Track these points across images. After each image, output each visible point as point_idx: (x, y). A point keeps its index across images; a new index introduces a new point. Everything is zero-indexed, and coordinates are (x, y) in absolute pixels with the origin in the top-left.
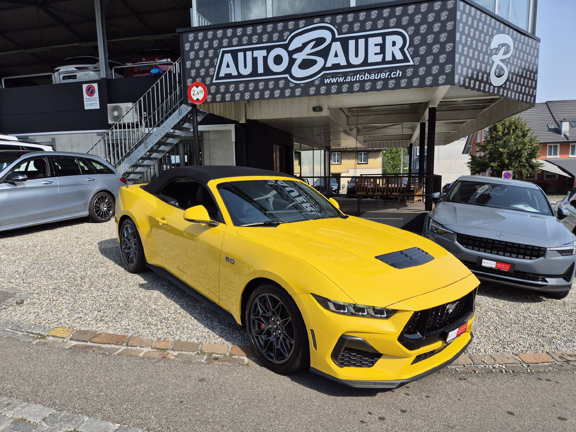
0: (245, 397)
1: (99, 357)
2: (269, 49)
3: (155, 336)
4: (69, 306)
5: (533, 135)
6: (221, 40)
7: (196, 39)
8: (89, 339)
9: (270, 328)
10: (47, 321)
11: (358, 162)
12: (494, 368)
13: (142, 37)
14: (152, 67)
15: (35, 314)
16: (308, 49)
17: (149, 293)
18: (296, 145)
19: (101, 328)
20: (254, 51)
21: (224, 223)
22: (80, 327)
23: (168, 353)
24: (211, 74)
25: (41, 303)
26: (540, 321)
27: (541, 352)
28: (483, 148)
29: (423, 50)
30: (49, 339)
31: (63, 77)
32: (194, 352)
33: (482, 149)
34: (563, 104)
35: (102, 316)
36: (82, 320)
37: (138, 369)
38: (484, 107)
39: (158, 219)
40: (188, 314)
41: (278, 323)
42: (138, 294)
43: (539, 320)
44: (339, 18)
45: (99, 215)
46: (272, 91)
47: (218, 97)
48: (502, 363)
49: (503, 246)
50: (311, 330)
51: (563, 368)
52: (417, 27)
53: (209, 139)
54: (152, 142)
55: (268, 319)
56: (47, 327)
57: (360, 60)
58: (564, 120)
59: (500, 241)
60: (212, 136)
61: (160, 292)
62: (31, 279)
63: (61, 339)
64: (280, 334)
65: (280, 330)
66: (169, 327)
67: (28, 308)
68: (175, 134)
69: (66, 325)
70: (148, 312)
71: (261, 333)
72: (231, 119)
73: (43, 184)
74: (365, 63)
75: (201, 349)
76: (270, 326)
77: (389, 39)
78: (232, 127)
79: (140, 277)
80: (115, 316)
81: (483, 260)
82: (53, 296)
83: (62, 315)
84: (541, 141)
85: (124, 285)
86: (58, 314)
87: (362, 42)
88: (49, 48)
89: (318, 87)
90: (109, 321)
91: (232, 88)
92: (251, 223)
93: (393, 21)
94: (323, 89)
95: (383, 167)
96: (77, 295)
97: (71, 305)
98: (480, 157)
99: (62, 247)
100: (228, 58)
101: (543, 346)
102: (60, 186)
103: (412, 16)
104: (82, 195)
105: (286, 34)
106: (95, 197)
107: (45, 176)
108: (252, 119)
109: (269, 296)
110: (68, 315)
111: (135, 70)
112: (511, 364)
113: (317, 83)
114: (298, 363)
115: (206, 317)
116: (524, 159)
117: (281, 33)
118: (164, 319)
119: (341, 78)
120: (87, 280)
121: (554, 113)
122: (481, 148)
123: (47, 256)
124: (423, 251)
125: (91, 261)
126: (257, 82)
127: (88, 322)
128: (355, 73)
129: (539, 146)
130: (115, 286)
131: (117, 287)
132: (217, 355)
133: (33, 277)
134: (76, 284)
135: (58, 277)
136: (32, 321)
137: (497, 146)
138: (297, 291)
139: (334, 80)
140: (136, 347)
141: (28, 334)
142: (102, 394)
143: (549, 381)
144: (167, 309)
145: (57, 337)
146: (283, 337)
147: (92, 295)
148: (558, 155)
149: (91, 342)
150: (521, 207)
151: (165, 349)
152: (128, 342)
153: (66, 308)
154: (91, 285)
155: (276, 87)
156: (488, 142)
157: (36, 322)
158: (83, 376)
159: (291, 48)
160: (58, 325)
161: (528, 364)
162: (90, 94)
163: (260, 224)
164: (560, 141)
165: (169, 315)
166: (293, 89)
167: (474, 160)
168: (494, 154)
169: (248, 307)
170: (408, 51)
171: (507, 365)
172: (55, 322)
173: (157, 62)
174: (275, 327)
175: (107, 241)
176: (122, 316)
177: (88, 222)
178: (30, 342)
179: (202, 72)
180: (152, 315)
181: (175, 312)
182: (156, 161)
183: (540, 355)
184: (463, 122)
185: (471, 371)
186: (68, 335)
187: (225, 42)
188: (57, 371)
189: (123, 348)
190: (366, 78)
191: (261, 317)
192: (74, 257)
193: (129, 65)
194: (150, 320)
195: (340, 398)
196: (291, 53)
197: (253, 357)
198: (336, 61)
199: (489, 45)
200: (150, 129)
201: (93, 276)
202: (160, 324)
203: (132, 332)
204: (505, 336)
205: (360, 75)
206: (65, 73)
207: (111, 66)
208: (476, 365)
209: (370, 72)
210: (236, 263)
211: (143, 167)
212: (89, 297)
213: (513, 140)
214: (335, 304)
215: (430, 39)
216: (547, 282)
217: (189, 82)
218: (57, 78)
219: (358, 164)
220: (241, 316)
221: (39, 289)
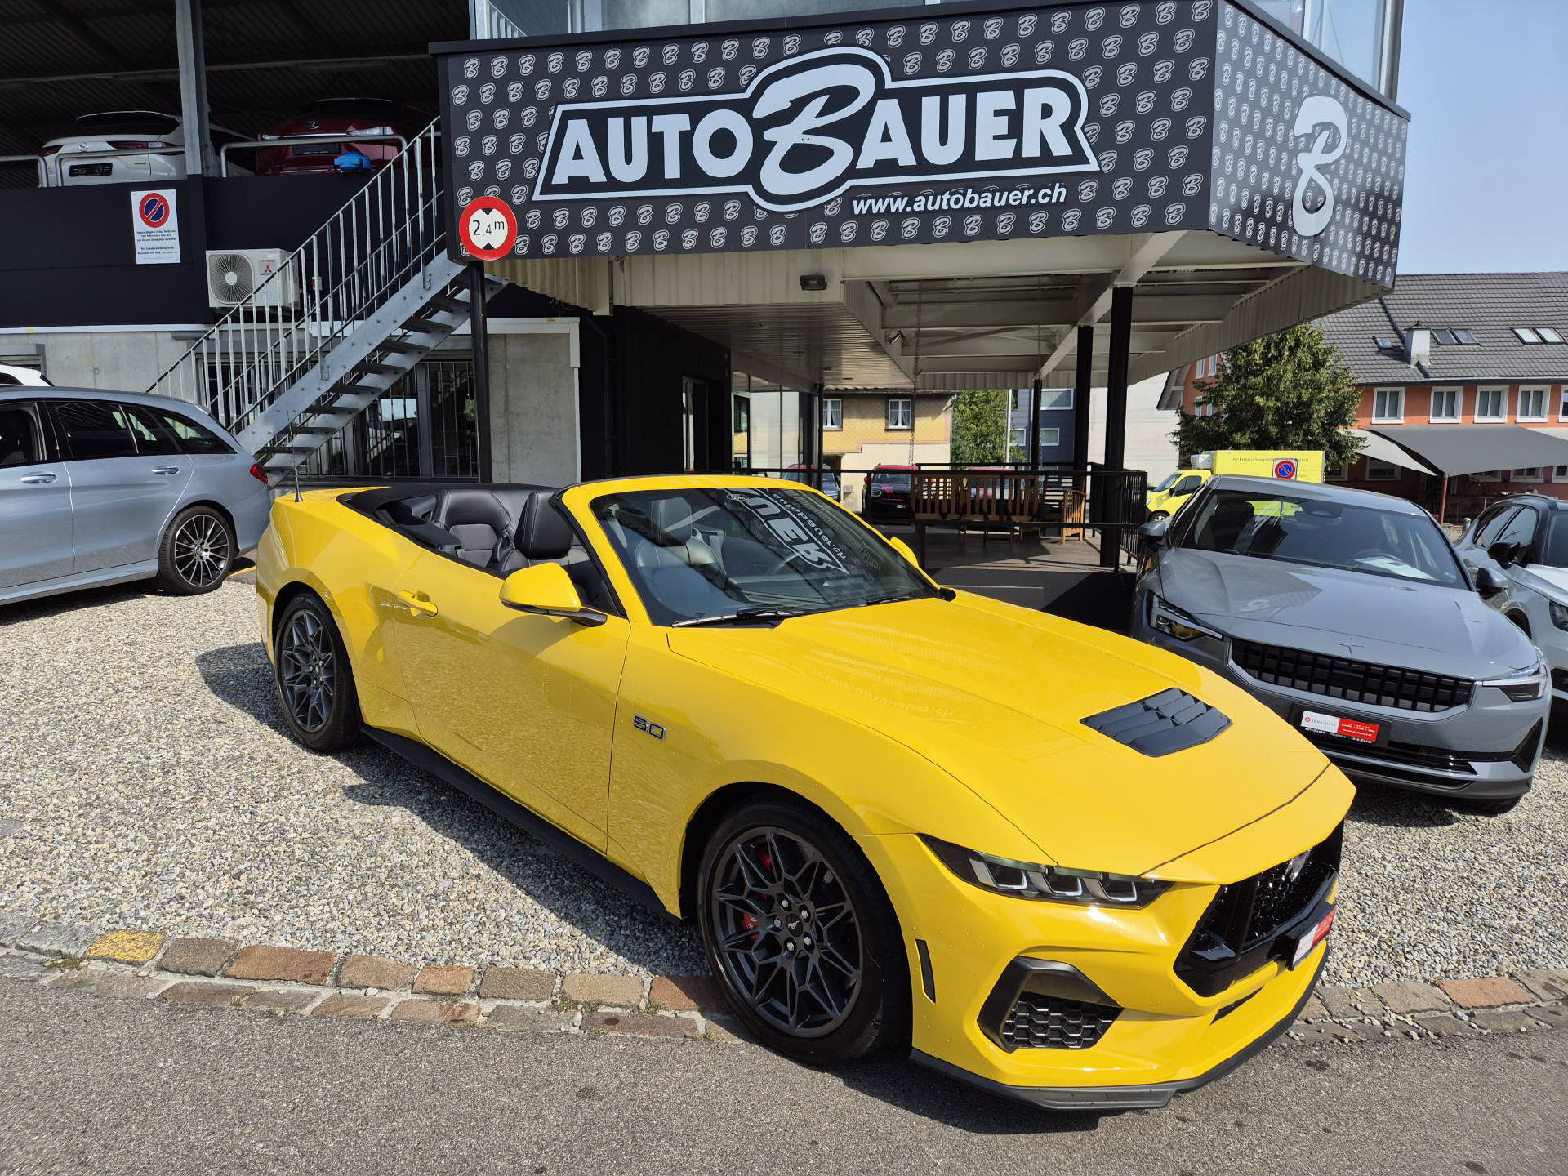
0: (727, 1146)
1: (257, 1026)
2: (698, 113)
3: (417, 950)
4: (140, 860)
5: (1338, 363)
6: (558, 81)
7: (485, 75)
8: (218, 967)
9: (776, 929)
10: (79, 911)
11: (887, 425)
12: (1385, 1024)
13: (300, 62)
14: (338, 149)
15: (38, 889)
16: (809, 117)
17: (376, 814)
18: (739, 377)
19: (248, 930)
20: (654, 118)
21: (623, 614)
22: (185, 929)
23: (466, 1007)
24: (528, 175)
25: (51, 852)
26: (1467, 881)
27: (1494, 974)
28: (1215, 396)
29: (1124, 132)
30: (91, 967)
31: (72, 168)
32: (543, 999)
33: (1210, 398)
34: (1414, 283)
35: (249, 892)
36: (187, 905)
37: (386, 1062)
38: (1246, 289)
39: (407, 597)
40: (504, 880)
41: (804, 914)
42: (345, 818)
43: (1463, 878)
44: (895, 36)
45: (187, 573)
46: (705, 230)
47: (549, 243)
48: (1403, 1010)
49: (1358, 676)
50: (917, 940)
51: (1561, 1018)
52: (1111, 67)
53: (506, 358)
54: (341, 363)
55: (768, 903)
56: (82, 930)
57: (953, 151)
58: (1418, 326)
59: (1351, 662)
60: (514, 350)
61: (409, 812)
62: (9, 774)
63: (130, 968)
64: (810, 948)
65: (807, 935)
66: (454, 921)
67: (11, 867)
68: (409, 341)
69: (139, 922)
70: (383, 876)
71: (747, 943)
72: (572, 304)
73: (25, 482)
74: (967, 160)
75: (564, 992)
76: (777, 923)
77: (1034, 98)
78: (571, 327)
79: (340, 765)
80: (285, 890)
81: (1306, 714)
82: (83, 829)
83: (121, 890)
84: (1359, 381)
85: (298, 792)
86: (109, 884)
87: (958, 102)
88: (21, 82)
89: (834, 225)
90: (271, 906)
91: (588, 217)
92: (701, 616)
93: (1044, 50)
94: (848, 230)
95: (953, 440)
96: (159, 826)
97: (145, 856)
98: (1204, 418)
99: (87, 670)
100: (579, 131)
101: (1495, 956)
102: (75, 489)
103: (1096, 39)
104: (137, 514)
105: (746, 71)
106: (178, 520)
107: (30, 459)
108: (627, 305)
109: (779, 838)
110: (140, 890)
111: (286, 154)
112: (1425, 1011)
113: (831, 211)
114: (870, 1037)
115: (558, 887)
116: (1316, 425)
117: (732, 69)
118: (435, 896)
119: (899, 199)
120: (182, 775)
121: (1391, 307)
122: (1207, 394)
123: (47, 699)
124: (1196, 701)
125: (186, 716)
126: (661, 204)
127: (206, 913)
128: (939, 188)
129: (1355, 392)
130: (272, 794)
131: (276, 799)
132: (611, 1010)
133: (13, 766)
134: (149, 788)
135: (94, 767)
136: (30, 911)
137: (1250, 392)
138: (873, 826)
139: (879, 206)
140: (364, 990)
141: (23, 953)
142: (292, 1151)
143: (1541, 1059)
144: (438, 864)
145: (115, 960)
146: (821, 959)
147: (204, 823)
148: (1402, 418)
149: (225, 975)
150: (1382, 563)
151: (454, 995)
152: (339, 972)
153: (131, 866)
154: (197, 792)
155: (716, 218)
156: (1227, 378)
157: (45, 915)
158: (221, 1092)
159: (760, 111)
160: (117, 922)
161: (1469, 1009)
162: (155, 218)
163: (725, 617)
164: (1407, 380)
165: (448, 883)
166: (764, 227)
167: (1190, 426)
168: (1241, 411)
169: (706, 864)
170: (1085, 134)
171: (1416, 1015)
172: (104, 912)
173: (353, 134)
174: (793, 925)
175: (222, 652)
176: (309, 890)
177: (154, 593)
178: (34, 980)
179: (503, 168)
180: (396, 885)
181: (465, 875)
182: (350, 417)
183: (1494, 984)
184: (1180, 328)
185: (1331, 1039)
186: (151, 955)
187: (571, 86)
188: (134, 1077)
189: (326, 993)
190: (967, 205)
191: (748, 897)
192: (131, 702)
193: (269, 140)
194: (394, 900)
195: (1000, 1139)
196: (758, 127)
197: (718, 1012)
198: (886, 152)
199: (1290, 124)
200: (338, 325)
201: (199, 763)
202: (426, 913)
203: (348, 941)
204: (1389, 928)
205: (951, 194)
206: (79, 158)
207: (218, 140)
208: (1338, 1017)
209: (978, 186)
210: (667, 736)
211: (312, 433)
212: (197, 831)
213: (1289, 376)
214: (995, 867)
215: (1145, 102)
216: (1476, 774)
217: (464, 196)
218: (53, 170)
219: (887, 430)
220: (681, 892)
221: (40, 808)
